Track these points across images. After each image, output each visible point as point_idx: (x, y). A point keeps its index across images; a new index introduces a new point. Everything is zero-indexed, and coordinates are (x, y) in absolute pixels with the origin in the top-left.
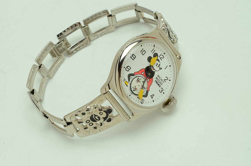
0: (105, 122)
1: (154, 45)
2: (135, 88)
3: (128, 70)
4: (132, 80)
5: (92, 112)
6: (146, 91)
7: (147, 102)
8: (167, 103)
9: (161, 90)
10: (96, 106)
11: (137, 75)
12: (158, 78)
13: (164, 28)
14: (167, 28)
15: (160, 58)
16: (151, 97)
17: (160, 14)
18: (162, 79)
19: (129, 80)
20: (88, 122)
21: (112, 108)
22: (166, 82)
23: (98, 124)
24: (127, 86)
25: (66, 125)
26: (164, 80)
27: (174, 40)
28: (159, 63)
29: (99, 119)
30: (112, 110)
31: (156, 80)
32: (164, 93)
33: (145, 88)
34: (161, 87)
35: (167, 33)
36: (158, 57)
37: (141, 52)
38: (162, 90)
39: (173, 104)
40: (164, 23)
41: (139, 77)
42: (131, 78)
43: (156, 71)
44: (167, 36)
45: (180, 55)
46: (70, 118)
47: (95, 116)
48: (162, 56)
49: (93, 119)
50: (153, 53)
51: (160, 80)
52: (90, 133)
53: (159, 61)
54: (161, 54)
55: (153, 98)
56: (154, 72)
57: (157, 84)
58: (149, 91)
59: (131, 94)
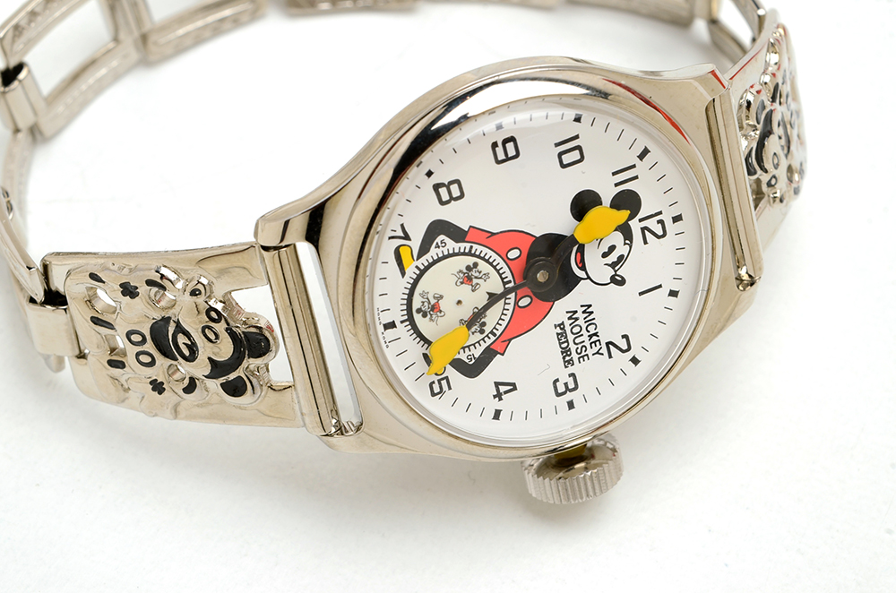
0: (215, 385)
1: (645, 152)
2: (433, 301)
3: (445, 197)
4: (439, 260)
5: (173, 304)
6: (484, 346)
7: (462, 405)
8: (565, 461)
9: (566, 384)
10: (200, 287)
11: (478, 249)
12: (577, 319)
13: (750, 98)
14: (772, 111)
15: (643, 229)
16: (498, 390)
17: (781, 31)
18: (596, 334)
19: (424, 249)
20: (136, 338)
21: (274, 339)
22: (610, 356)
23: (177, 376)
24: (403, 274)
25: (40, 297)
26: (608, 344)
27: (769, 184)
29: (192, 357)
30: (273, 348)
31: (567, 323)
32: (571, 405)
33: (488, 329)
34: (571, 369)
35: (756, 135)
36: (631, 217)
37: (557, 145)
38: (571, 386)
39: (589, 484)
40: (767, 79)
41: (483, 259)
42: (437, 246)
43: (589, 278)
44: (744, 143)
45: (760, 269)
46: (69, 273)
47: (180, 329)
48: (659, 222)
49: (164, 339)
50: (616, 185)
51: (584, 331)
52: (127, 395)
53: (631, 242)
54: (660, 213)
55: (501, 399)
56: (578, 280)
57: (560, 344)
58: (503, 355)
59: (402, 322)
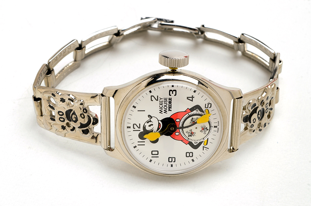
1: (134, 148)
2: (203, 131)
6: (192, 113)
7: (204, 98)
9: (173, 93)
12: (165, 110)
15: (139, 128)
16: (192, 99)
18: (160, 104)
19: (200, 143)
22: (158, 96)
24: (208, 139)
26: (157, 100)
28: (147, 125)
31: (167, 110)
32: (173, 86)
34: (170, 97)
36: (142, 132)
38: (171, 92)
42: (197, 143)
43: (158, 120)
48: (135, 128)
51: (163, 106)
53: (144, 126)
54: (134, 131)
55: (192, 96)
56: (162, 121)
57: (171, 105)
58: (188, 108)
59: (212, 127)
